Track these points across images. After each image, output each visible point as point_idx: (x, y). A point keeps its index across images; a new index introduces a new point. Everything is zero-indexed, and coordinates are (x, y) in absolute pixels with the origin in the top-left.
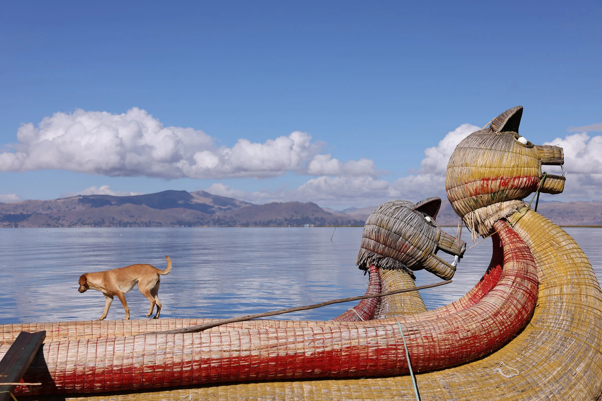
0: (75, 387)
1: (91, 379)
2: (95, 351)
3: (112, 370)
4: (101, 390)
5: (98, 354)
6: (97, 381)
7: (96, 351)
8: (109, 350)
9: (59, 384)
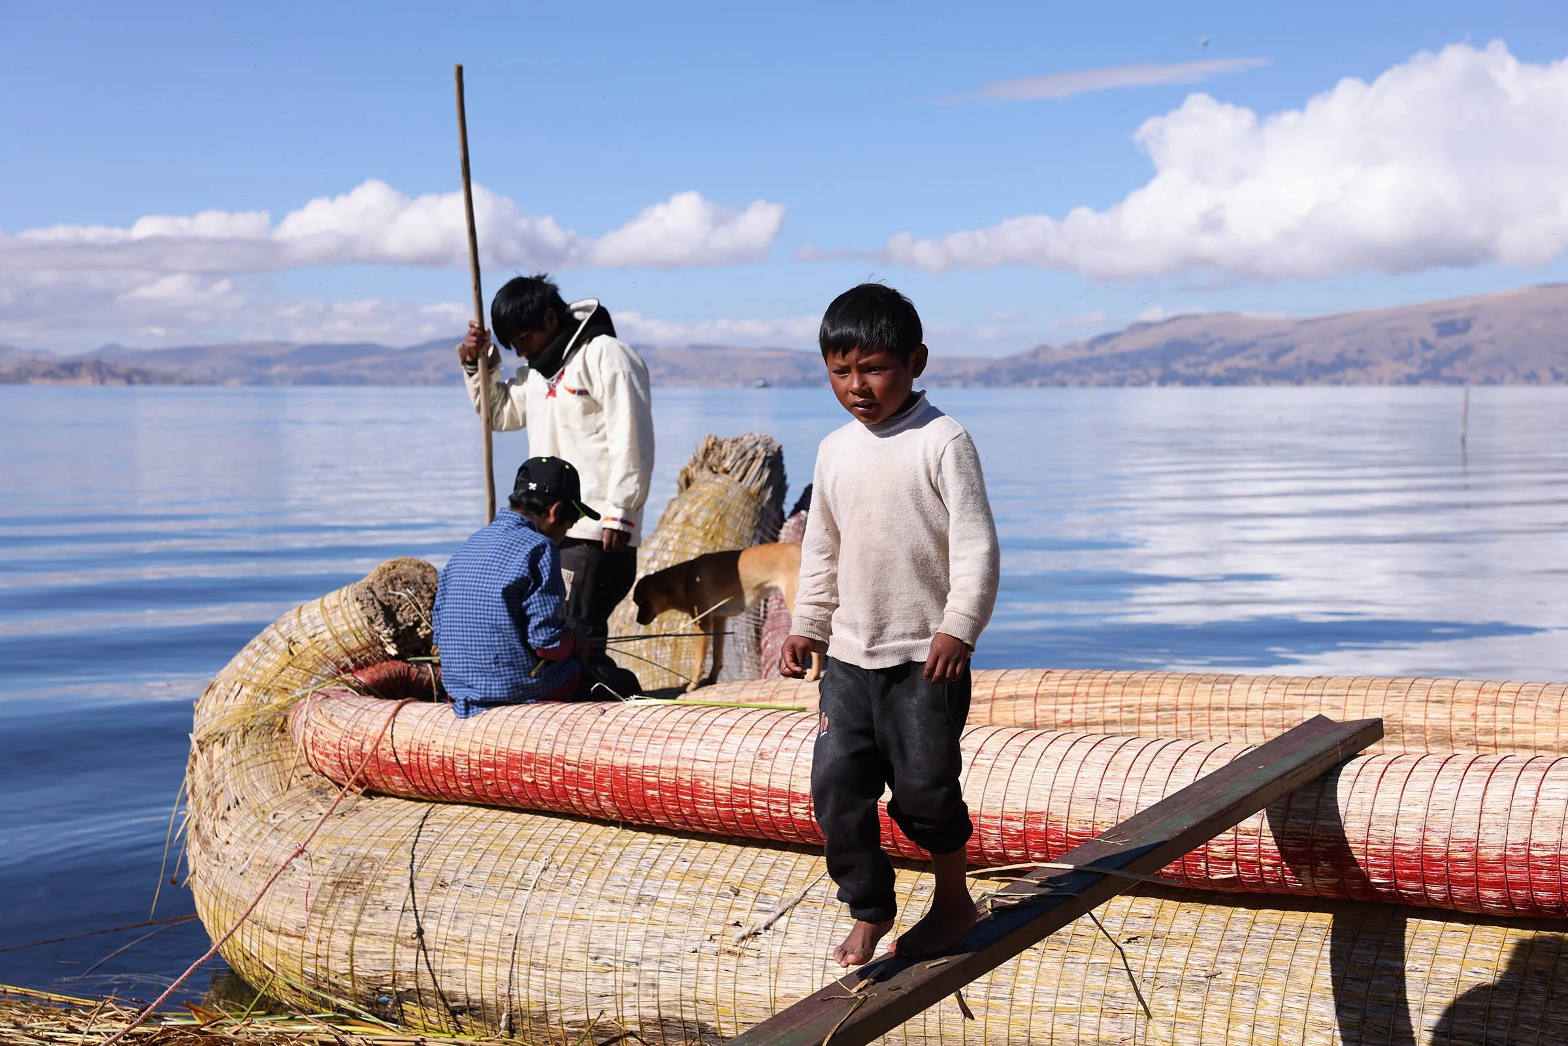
0: (1426, 891)
1: (1467, 874)
2: (1480, 794)
3: (1529, 856)
4: (1501, 911)
5: (1487, 804)
6: (1484, 883)
7: (1484, 794)
8: (1522, 794)
9: (1379, 876)
